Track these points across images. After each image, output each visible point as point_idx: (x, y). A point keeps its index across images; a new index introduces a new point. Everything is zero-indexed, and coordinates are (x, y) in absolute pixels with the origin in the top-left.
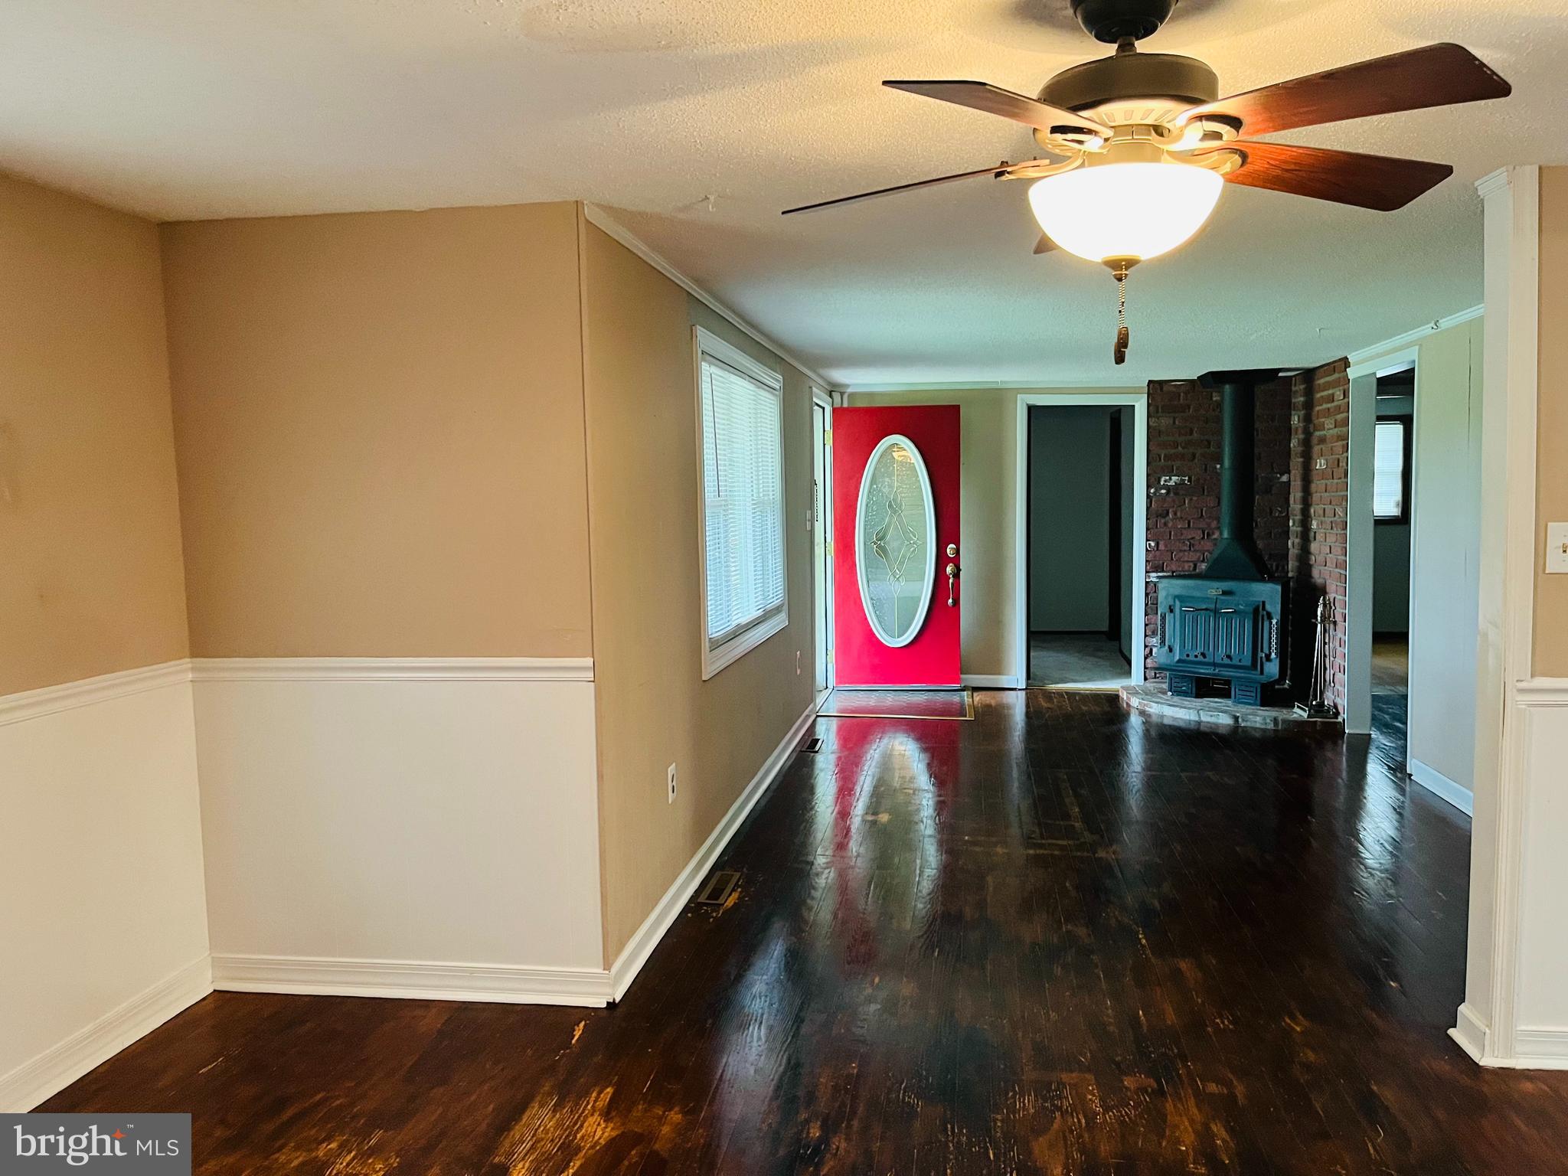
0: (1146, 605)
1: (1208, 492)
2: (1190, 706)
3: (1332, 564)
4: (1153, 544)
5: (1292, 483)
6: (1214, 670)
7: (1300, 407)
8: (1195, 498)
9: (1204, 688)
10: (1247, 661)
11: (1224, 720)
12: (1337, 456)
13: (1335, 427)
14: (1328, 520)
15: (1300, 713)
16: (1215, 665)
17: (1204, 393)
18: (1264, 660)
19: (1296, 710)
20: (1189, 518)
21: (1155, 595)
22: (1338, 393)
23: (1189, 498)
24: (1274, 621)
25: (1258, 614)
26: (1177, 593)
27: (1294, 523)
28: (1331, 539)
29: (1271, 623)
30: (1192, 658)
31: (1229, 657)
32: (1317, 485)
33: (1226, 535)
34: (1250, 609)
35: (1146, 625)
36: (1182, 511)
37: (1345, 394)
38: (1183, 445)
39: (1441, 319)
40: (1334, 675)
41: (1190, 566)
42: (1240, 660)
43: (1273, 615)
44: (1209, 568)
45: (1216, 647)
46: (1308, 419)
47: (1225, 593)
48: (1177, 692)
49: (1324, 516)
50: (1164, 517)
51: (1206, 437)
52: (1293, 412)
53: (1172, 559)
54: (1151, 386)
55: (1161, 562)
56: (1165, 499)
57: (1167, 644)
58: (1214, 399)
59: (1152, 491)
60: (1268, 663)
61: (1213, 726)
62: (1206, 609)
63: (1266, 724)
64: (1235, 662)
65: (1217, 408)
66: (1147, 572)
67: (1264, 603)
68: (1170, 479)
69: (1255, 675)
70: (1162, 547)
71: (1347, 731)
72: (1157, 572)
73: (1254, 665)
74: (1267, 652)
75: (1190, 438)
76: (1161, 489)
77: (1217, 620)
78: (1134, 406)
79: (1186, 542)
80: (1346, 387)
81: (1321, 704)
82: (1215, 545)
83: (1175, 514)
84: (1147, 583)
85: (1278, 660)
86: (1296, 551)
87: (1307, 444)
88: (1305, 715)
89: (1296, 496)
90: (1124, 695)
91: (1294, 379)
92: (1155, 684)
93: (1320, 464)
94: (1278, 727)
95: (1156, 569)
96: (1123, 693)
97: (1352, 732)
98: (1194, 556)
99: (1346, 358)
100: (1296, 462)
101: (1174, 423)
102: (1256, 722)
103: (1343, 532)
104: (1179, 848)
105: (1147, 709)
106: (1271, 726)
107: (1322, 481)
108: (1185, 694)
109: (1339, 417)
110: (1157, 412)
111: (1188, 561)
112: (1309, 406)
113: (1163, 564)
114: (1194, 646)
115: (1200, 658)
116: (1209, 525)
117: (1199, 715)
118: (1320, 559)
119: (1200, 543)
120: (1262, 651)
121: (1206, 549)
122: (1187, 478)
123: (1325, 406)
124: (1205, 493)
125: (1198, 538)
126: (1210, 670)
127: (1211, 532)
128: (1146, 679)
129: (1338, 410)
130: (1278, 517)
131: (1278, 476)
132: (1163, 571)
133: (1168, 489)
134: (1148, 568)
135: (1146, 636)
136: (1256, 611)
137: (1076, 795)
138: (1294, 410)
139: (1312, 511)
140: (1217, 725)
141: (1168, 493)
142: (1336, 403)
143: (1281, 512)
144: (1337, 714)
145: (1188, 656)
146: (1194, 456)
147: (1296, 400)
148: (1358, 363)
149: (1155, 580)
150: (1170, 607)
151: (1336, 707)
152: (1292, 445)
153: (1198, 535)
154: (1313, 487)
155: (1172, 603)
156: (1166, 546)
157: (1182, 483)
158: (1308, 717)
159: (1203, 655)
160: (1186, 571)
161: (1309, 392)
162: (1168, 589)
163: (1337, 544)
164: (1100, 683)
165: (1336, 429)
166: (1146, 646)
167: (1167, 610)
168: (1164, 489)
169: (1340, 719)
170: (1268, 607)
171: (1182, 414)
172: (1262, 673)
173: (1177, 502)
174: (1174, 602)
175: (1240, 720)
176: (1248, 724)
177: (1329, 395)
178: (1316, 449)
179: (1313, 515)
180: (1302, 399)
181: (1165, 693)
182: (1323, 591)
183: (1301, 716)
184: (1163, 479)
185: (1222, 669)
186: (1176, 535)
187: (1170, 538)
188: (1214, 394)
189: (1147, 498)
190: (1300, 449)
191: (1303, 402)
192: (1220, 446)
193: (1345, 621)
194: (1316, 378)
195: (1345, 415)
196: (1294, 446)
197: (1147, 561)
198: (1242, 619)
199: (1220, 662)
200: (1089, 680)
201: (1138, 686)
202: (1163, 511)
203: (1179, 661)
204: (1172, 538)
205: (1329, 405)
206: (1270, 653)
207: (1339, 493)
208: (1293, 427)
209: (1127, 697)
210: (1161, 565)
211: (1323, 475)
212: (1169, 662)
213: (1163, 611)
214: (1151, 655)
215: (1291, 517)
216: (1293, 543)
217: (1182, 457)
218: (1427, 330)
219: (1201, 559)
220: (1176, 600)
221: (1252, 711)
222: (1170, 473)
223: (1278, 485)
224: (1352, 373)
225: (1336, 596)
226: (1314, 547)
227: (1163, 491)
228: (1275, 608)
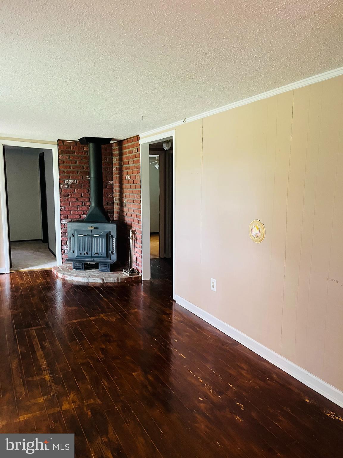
0: (61, 233)
1: (84, 187)
2: (84, 275)
3: (134, 216)
4: (63, 208)
5: (114, 184)
6: (92, 259)
7: (117, 155)
8: (79, 189)
9: (88, 266)
10: (104, 255)
11: (98, 281)
12: (135, 175)
13: (134, 163)
14: (132, 199)
15: (125, 274)
16: (92, 257)
17: (81, 147)
18: (111, 254)
19: (123, 272)
20: (77, 197)
21: (65, 228)
22: (135, 150)
23: (76, 189)
24: (114, 239)
25: (108, 236)
26: (75, 229)
27: (116, 199)
28: (133, 206)
29: (113, 239)
30: (83, 255)
31: (97, 253)
32: (126, 186)
33: (93, 205)
34: (105, 234)
35: (62, 241)
36: (74, 195)
37: (138, 150)
38: (73, 167)
39: (187, 118)
40: (136, 258)
41: (78, 217)
42: (102, 255)
43: (114, 236)
44: (87, 218)
45: (92, 250)
46: (121, 160)
47: (95, 228)
48: (77, 268)
49: (130, 198)
50: (67, 197)
51: (82, 165)
52: (113, 157)
53: (71, 214)
54: (59, 141)
55: (66, 215)
56: (67, 189)
57: (72, 250)
58: (84, 150)
59: (62, 186)
60: (112, 255)
61: (94, 284)
62: (88, 235)
63: (114, 280)
64: (100, 255)
65: (86, 153)
66: (61, 219)
67: (110, 232)
68: (69, 181)
69: (108, 260)
70: (67, 209)
71: (143, 280)
72: (65, 219)
73: (107, 256)
74: (112, 251)
75: (76, 165)
76: (65, 185)
77: (92, 240)
78: (52, 150)
79: (76, 207)
80: (138, 147)
81: (133, 270)
82: (88, 208)
83: (71, 195)
84: (61, 224)
85: (116, 253)
86: (117, 210)
87: (121, 170)
88: (128, 275)
89: (116, 190)
90: (55, 272)
91: (113, 144)
92: (66, 265)
93: (127, 177)
94: (119, 281)
95: (65, 218)
96: (54, 271)
97: (144, 280)
98: (79, 212)
99: (138, 136)
100: (116, 177)
101: (69, 158)
102: (111, 280)
103: (139, 204)
104: (106, 384)
105: (66, 278)
106: (116, 281)
107: (129, 184)
108: (80, 269)
109: (136, 159)
110: (62, 153)
111: (77, 215)
112: (121, 155)
113: (68, 216)
114: (83, 250)
115: (86, 255)
116: (85, 200)
117: (88, 280)
118: (129, 214)
119: (81, 207)
120: (110, 251)
121: (84, 209)
122: (75, 181)
123: (128, 155)
124: (83, 187)
125: (81, 205)
126: (90, 259)
127: (85, 203)
128: (62, 263)
129: (135, 156)
130: (110, 197)
131: (109, 181)
132: (67, 219)
133: (68, 185)
134: (61, 218)
135: (62, 245)
136: (107, 235)
137: (43, 348)
138: (114, 156)
139: (124, 195)
140: (95, 283)
141: (68, 187)
142: (133, 154)
143: (111, 195)
144: (138, 273)
145: (81, 254)
146: (78, 172)
147: (115, 153)
148: (143, 138)
149: (64, 222)
150: (73, 234)
151: (137, 270)
152: (114, 170)
153: (81, 204)
154: (124, 186)
155: (73, 233)
156: (68, 209)
157: (73, 183)
158: (129, 276)
159: (87, 253)
160: (77, 219)
161: (121, 149)
162: (71, 227)
163: (136, 208)
164: (43, 265)
165: (134, 164)
166: (62, 250)
167: (72, 236)
168: (66, 185)
169: (140, 275)
170: (112, 234)
171: (72, 155)
172: (110, 259)
173: (72, 191)
174: (74, 232)
175: (105, 280)
176: (108, 281)
177: (130, 151)
178: (125, 171)
179: (125, 197)
180: (117, 152)
181: (71, 269)
182: (130, 226)
183: (126, 275)
184: (66, 181)
185: (94, 258)
186: (72, 204)
187: (70, 205)
188: (84, 147)
189: (60, 189)
190: (118, 171)
191: (118, 153)
192: (88, 168)
193: (141, 238)
194: (124, 144)
195: (138, 158)
196: (115, 170)
197: (61, 215)
198: (102, 238)
199: (94, 256)
200: (38, 264)
201: (60, 266)
202: (66, 194)
203: (77, 256)
204: (71, 205)
205: (130, 155)
206: (113, 251)
207: (136, 189)
208: (113, 163)
209: (56, 273)
210: (67, 217)
211: (129, 182)
212: (73, 257)
213: (70, 236)
214: (64, 253)
215: (114, 197)
216: (116, 207)
217: (73, 173)
218: (180, 123)
219: (82, 214)
220: (75, 232)
221: (108, 275)
222: (69, 178)
223: (109, 185)
224: (141, 142)
225: (137, 228)
226: (125, 209)
227: (66, 186)
228: (114, 233)
